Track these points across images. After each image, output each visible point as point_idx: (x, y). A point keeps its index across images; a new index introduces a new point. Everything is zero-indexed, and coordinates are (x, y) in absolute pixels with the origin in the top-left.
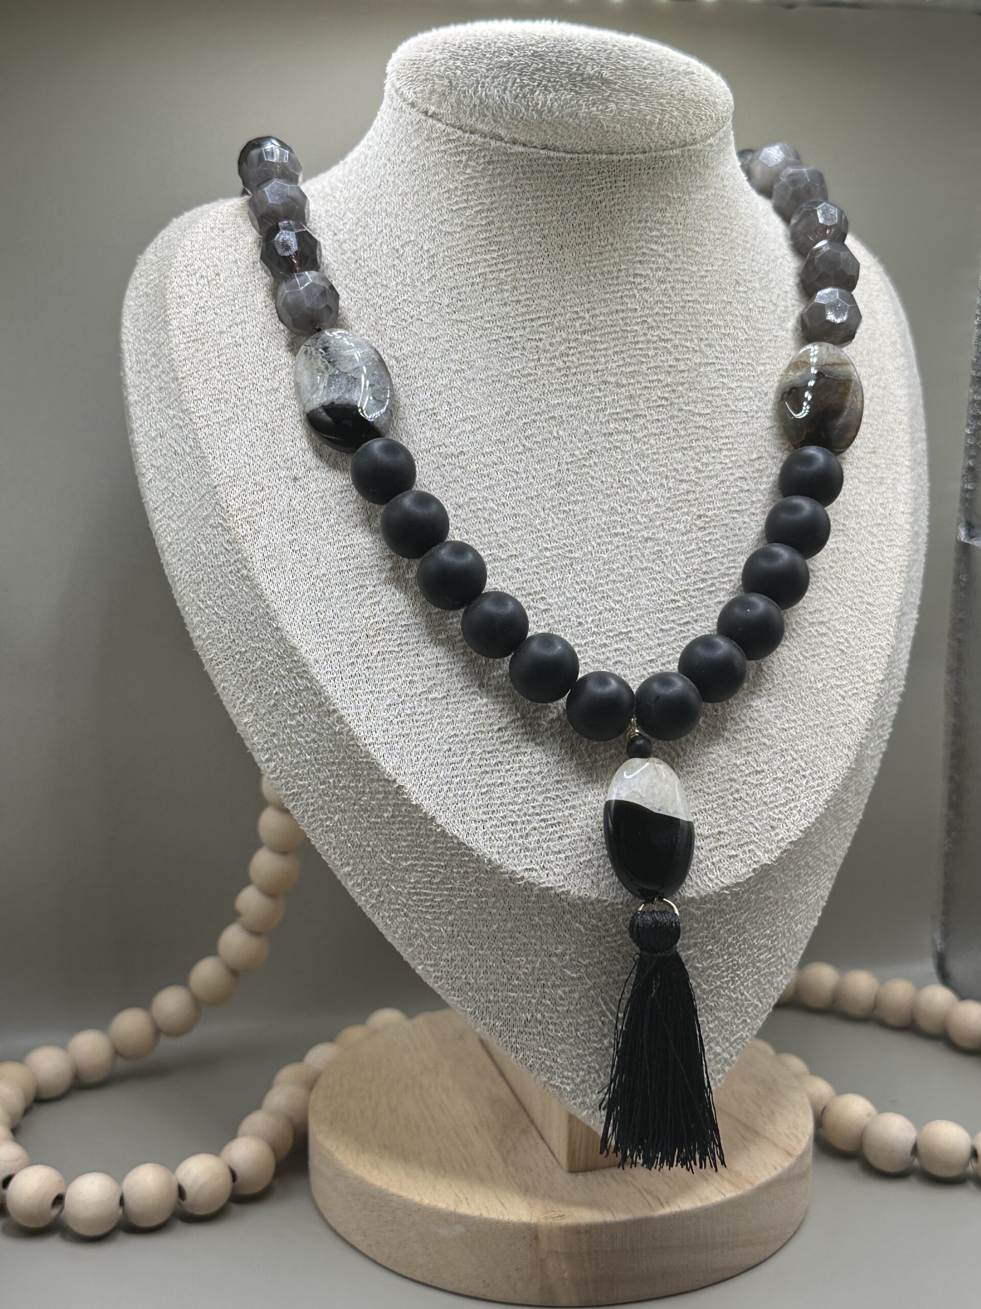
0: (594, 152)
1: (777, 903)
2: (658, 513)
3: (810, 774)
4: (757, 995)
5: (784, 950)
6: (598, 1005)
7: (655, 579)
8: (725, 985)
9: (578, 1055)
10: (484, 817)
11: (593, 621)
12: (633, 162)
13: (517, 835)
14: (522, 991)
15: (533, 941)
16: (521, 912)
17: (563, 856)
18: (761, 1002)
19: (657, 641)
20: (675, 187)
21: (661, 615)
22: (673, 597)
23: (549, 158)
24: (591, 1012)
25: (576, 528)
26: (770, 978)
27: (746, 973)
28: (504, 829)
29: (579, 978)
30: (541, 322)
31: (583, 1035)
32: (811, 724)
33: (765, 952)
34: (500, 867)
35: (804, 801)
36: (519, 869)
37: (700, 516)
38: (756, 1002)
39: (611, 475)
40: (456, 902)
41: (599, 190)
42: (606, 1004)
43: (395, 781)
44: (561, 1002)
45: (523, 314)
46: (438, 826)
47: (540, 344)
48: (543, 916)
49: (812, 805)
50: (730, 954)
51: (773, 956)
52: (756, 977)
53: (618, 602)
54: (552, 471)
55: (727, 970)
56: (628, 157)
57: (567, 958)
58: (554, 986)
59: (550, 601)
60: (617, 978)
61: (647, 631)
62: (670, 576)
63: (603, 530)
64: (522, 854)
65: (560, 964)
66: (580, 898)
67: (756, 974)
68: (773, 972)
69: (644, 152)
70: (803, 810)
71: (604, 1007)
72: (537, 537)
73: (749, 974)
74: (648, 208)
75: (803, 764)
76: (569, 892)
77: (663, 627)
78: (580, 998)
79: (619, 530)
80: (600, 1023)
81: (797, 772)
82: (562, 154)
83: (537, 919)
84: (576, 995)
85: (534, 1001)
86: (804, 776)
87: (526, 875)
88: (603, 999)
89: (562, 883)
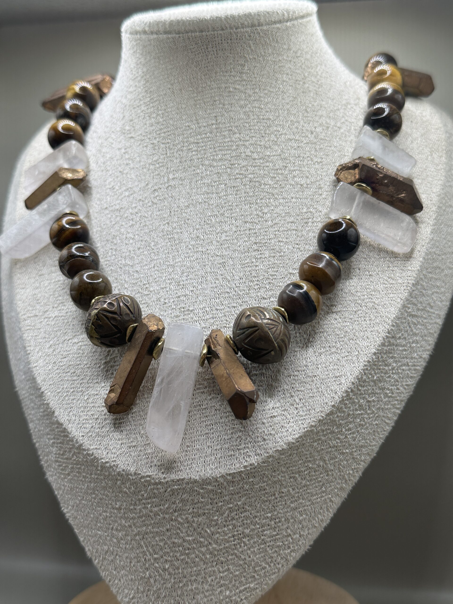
0: (192, 32)
1: (274, 495)
2: (227, 240)
3: (302, 407)
4: (265, 560)
5: (289, 531)
6: (142, 547)
7: (218, 279)
8: (233, 547)
9: (132, 579)
10: (82, 414)
11: (173, 302)
12: (216, 35)
13: (97, 426)
14: (103, 530)
15: (104, 497)
16: (96, 477)
17: (120, 442)
18: (270, 566)
19: (211, 316)
20: (250, 51)
21: (217, 301)
22: (228, 290)
23: (168, 38)
24: (138, 551)
25: (174, 248)
26: (277, 549)
27: (252, 541)
28: (91, 422)
29: (130, 526)
30: (169, 133)
31: (134, 566)
32: (310, 374)
33: (269, 529)
34: (81, 445)
35: (292, 424)
36: (92, 447)
37: (256, 243)
38: (264, 565)
39: (200, 218)
40: (70, 467)
41: (198, 54)
42: (146, 546)
43: (40, 388)
44: (122, 541)
45: (161, 129)
46: (56, 417)
47: (167, 145)
48: (106, 480)
49: (298, 428)
50: (234, 526)
51: (278, 534)
52: (263, 546)
53: (192, 291)
54: (165, 216)
55: (234, 536)
56: (212, 33)
57: (122, 511)
58: (117, 530)
59: (152, 289)
60: (152, 530)
61: (207, 309)
62: (229, 278)
63: (190, 249)
64: (96, 439)
65: (119, 515)
66: (123, 470)
67: (262, 544)
68: (278, 546)
69: (223, 29)
70: (290, 430)
71: (145, 549)
72: (151, 253)
73: (254, 543)
74: (231, 64)
75: (297, 401)
76: (118, 465)
77: (218, 308)
78: (131, 540)
79: (200, 249)
80: (143, 560)
81: (292, 405)
82: (174, 35)
83: (104, 482)
84: (129, 538)
85: (108, 538)
86: (297, 408)
87: (95, 451)
88: (145, 543)
89: (115, 459)
